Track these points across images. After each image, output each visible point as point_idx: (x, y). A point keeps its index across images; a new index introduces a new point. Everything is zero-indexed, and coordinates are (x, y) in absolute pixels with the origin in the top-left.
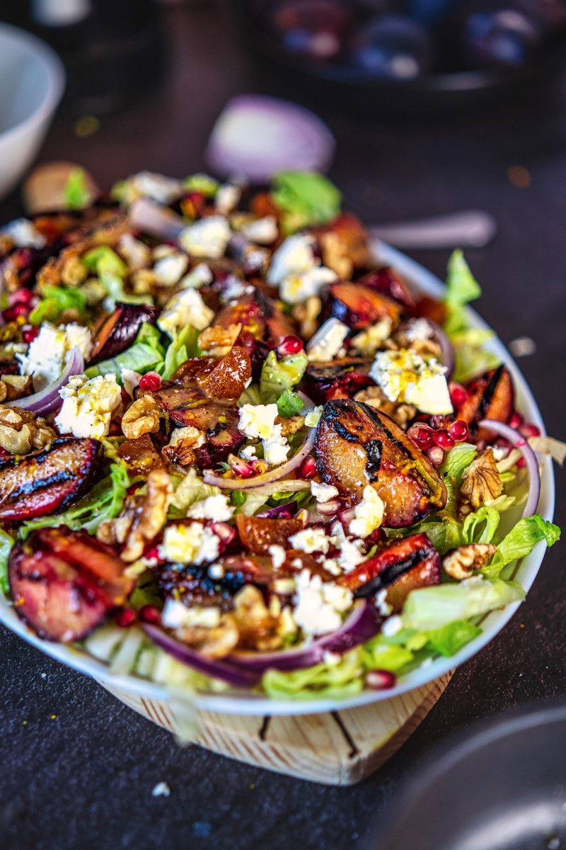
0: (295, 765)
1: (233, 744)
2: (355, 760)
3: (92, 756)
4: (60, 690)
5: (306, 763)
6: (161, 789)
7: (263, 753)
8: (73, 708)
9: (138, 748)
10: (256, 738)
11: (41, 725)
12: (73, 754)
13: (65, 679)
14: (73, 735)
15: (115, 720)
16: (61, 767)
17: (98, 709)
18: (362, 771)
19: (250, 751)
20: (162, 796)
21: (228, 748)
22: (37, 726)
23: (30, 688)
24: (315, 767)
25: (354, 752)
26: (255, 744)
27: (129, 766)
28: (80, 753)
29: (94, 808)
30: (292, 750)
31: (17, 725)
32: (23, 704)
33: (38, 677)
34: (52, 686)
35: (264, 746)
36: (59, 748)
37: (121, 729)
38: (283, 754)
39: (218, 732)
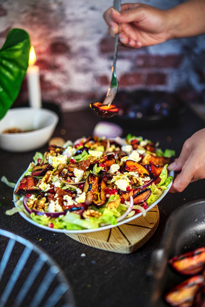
0: (116, 248)
1: (101, 244)
2: (130, 245)
3: (66, 249)
4: (58, 237)
5: (118, 247)
6: (83, 255)
7: (108, 246)
8: (61, 241)
9: (77, 248)
10: (106, 242)
11: (54, 244)
12: (62, 249)
13: (59, 235)
14: (62, 246)
15: (72, 242)
16: (59, 251)
17: (68, 240)
18: (132, 249)
19: (105, 246)
20: (83, 257)
21: (99, 246)
22: (53, 244)
23: (51, 237)
24: (121, 248)
25: (130, 244)
26: (106, 243)
27: (75, 251)
28: (63, 249)
29: (67, 259)
30: (115, 244)
31: (48, 244)
32: (49, 240)
33: (53, 235)
34: (56, 237)
35: (108, 243)
36: (58, 248)
37: (73, 244)
38: (113, 246)
39: (97, 241)
